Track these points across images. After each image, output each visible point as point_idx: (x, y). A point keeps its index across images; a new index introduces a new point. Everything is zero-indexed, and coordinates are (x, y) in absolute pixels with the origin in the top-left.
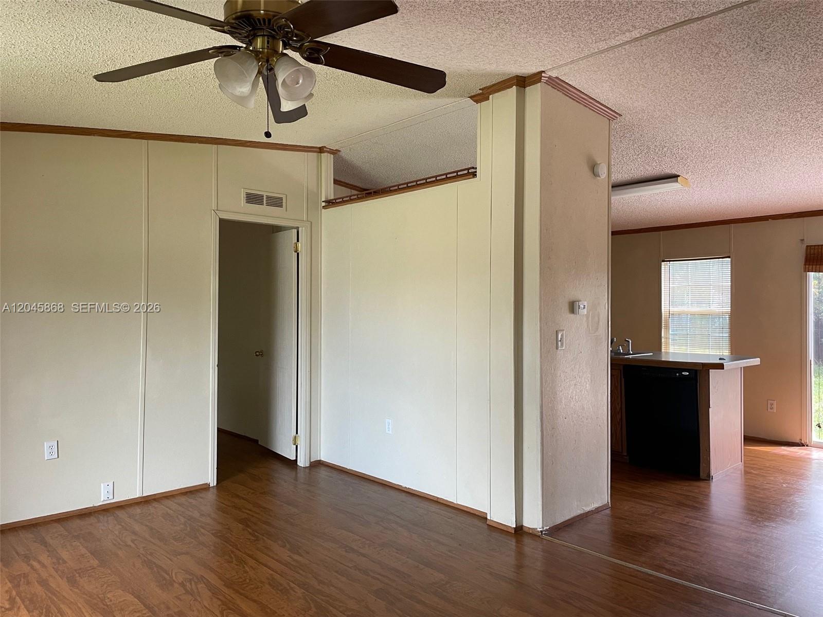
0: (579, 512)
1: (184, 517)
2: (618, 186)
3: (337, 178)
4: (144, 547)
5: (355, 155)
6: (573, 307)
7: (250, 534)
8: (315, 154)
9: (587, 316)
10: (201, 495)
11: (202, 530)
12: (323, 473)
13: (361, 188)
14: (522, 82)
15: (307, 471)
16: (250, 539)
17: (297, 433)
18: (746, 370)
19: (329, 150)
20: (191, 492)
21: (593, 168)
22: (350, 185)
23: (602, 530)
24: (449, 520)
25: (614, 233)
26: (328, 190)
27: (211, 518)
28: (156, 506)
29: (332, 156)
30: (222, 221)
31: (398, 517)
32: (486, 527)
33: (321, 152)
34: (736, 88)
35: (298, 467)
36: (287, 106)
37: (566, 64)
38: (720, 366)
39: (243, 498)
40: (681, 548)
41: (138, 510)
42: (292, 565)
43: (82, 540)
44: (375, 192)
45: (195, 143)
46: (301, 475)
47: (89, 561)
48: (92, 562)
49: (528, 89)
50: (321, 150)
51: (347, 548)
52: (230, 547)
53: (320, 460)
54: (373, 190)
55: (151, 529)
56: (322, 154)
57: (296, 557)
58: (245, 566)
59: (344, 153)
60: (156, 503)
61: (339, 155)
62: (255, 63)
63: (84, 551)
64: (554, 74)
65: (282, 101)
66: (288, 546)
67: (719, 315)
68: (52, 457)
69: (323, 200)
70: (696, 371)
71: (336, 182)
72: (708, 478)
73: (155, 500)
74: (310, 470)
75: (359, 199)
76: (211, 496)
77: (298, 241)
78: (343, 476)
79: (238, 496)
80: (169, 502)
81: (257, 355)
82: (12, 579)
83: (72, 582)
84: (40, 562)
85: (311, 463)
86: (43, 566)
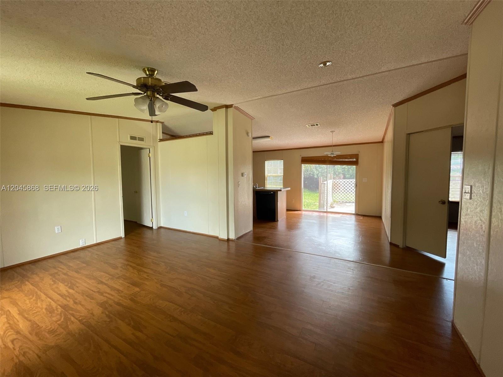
0: (245, 233)
1: (115, 248)
2: (254, 138)
3: (164, 131)
4: (103, 258)
5: (170, 124)
6: (242, 175)
8: (155, 123)
9: (246, 177)
10: (119, 240)
12: (162, 230)
14: (227, 107)
15: (157, 230)
17: (152, 218)
18: (287, 191)
19: (160, 122)
20: (115, 240)
21: (247, 134)
22: (168, 134)
23: (250, 237)
25: (253, 152)
26: (160, 135)
29: (161, 124)
30: (121, 145)
32: (218, 240)
33: (157, 122)
34: (285, 114)
35: (153, 230)
37: (240, 103)
38: (281, 190)
39: (135, 240)
40: (271, 239)
41: (96, 248)
43: (76, 259)
46: (155, 232)
47: (82, 265)
49: (228, 109)
51: (175, 250)
53: (161, 226)
55: (104, 253)
57: (159, 255)
59: (166, 123)
61: (164, 124)
62: (148, 100)
63: (78, 262)
64: (236, 105)
66: (156, 252)
67: (280, 176)
68: (59, 232)
69: (159, 139)
70: (275, 192)
71: (163, 133)
72: (278, 221)
73: (102, 244)
76: (123, 240)
77: (150, 153)
79: (133, 240)
80: (108, 244)
81: (135, 193)
82: (51, 275)
83: (77, 272)
84: (61, 268)
85: (158, 227)
86: (63, 269)
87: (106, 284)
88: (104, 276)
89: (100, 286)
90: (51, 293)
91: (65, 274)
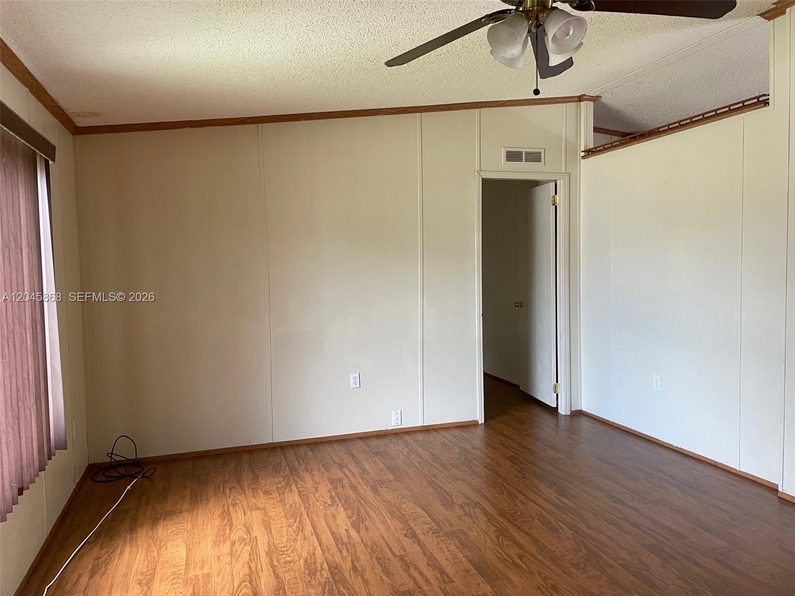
1: (459, 448)
3: (597, 126)
4: (428, 470)
7: (518, 471)
8: (574, 104)
10: (471, 430)
11: (475, 461)
12: (584, 423)
13: (622, 133)
15: (568, 419)
16: (518, 476)
17: (557, 382)
19: (588, 97)
20: (462, 426)
22: (610, 131)
24: (729, 486)
26: (587, 138)
27: (482, 452)
28: (436, 435)
29: (592, 103)
30: (484, 181)
31: (670, 476)
32: (777, 499)
33: (580, 101)
35: (559, 415)
36: (555, 60)
39: (509, 438)
41: (420, 437)
42: (560, 506)
43: (380, 456)
44: (640, 136)
45: (461, 109)
46: (562, 422)
47: (386, 475)
48: (388, 475)
50: (580, 99)
51: (615, 499)
52: (501, 481)
53: (581, 410)
54: (639, 134)
55: (433, 455)
56: (581, 103)
57: (563, 499)
58: (515, 499)
59: (606, 99)
60: (434, 432)
61: (599, 101)
62: (525, 23)
63: (382, 466)
65: (551, 55)
66: (555, 488)
68: (356, 386)
69: (583, 149)
71: (596, 130)
73: (433, 429)
74: (571, 418)
75: (622, 144)
76: (480, 432)
77: (556, 194)
78: (606, 428)
79: (504, 435)
81: (516, 306)
82: (332, 482)
83: (375, 490)
84: (350, 471)
85: (572, 412)
86: (353, 474)
87: (420, 543)
88: (421, 520)
89: (407, 542)
90: (322, 524)
91: (354, 488)
